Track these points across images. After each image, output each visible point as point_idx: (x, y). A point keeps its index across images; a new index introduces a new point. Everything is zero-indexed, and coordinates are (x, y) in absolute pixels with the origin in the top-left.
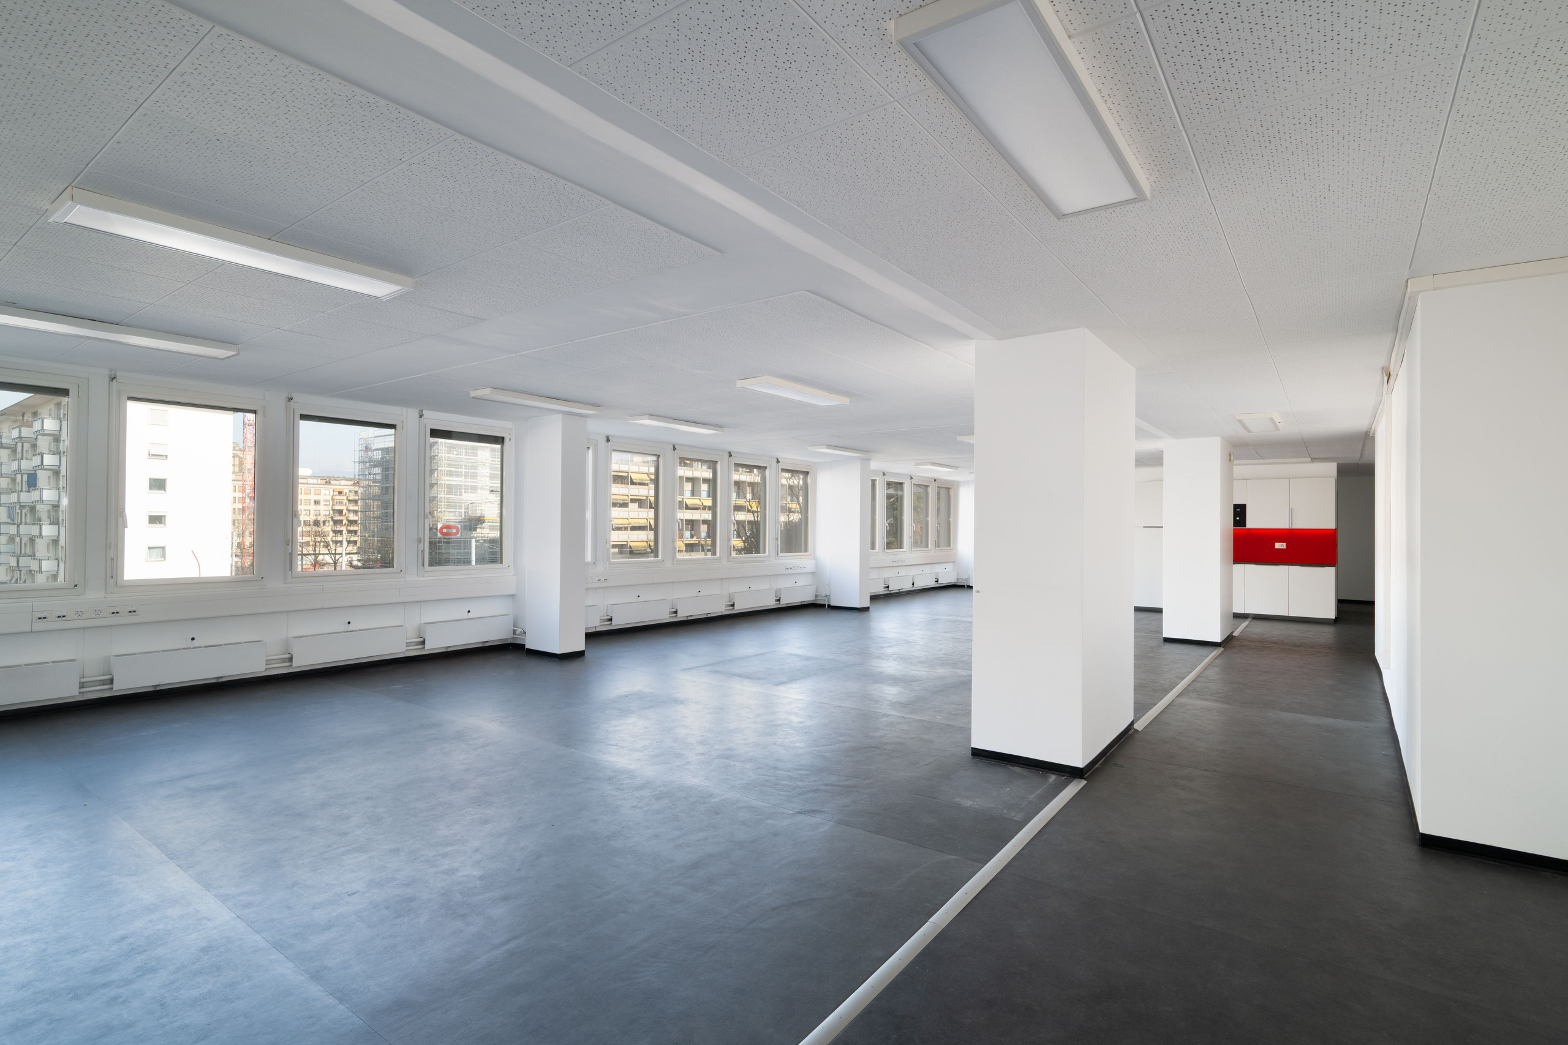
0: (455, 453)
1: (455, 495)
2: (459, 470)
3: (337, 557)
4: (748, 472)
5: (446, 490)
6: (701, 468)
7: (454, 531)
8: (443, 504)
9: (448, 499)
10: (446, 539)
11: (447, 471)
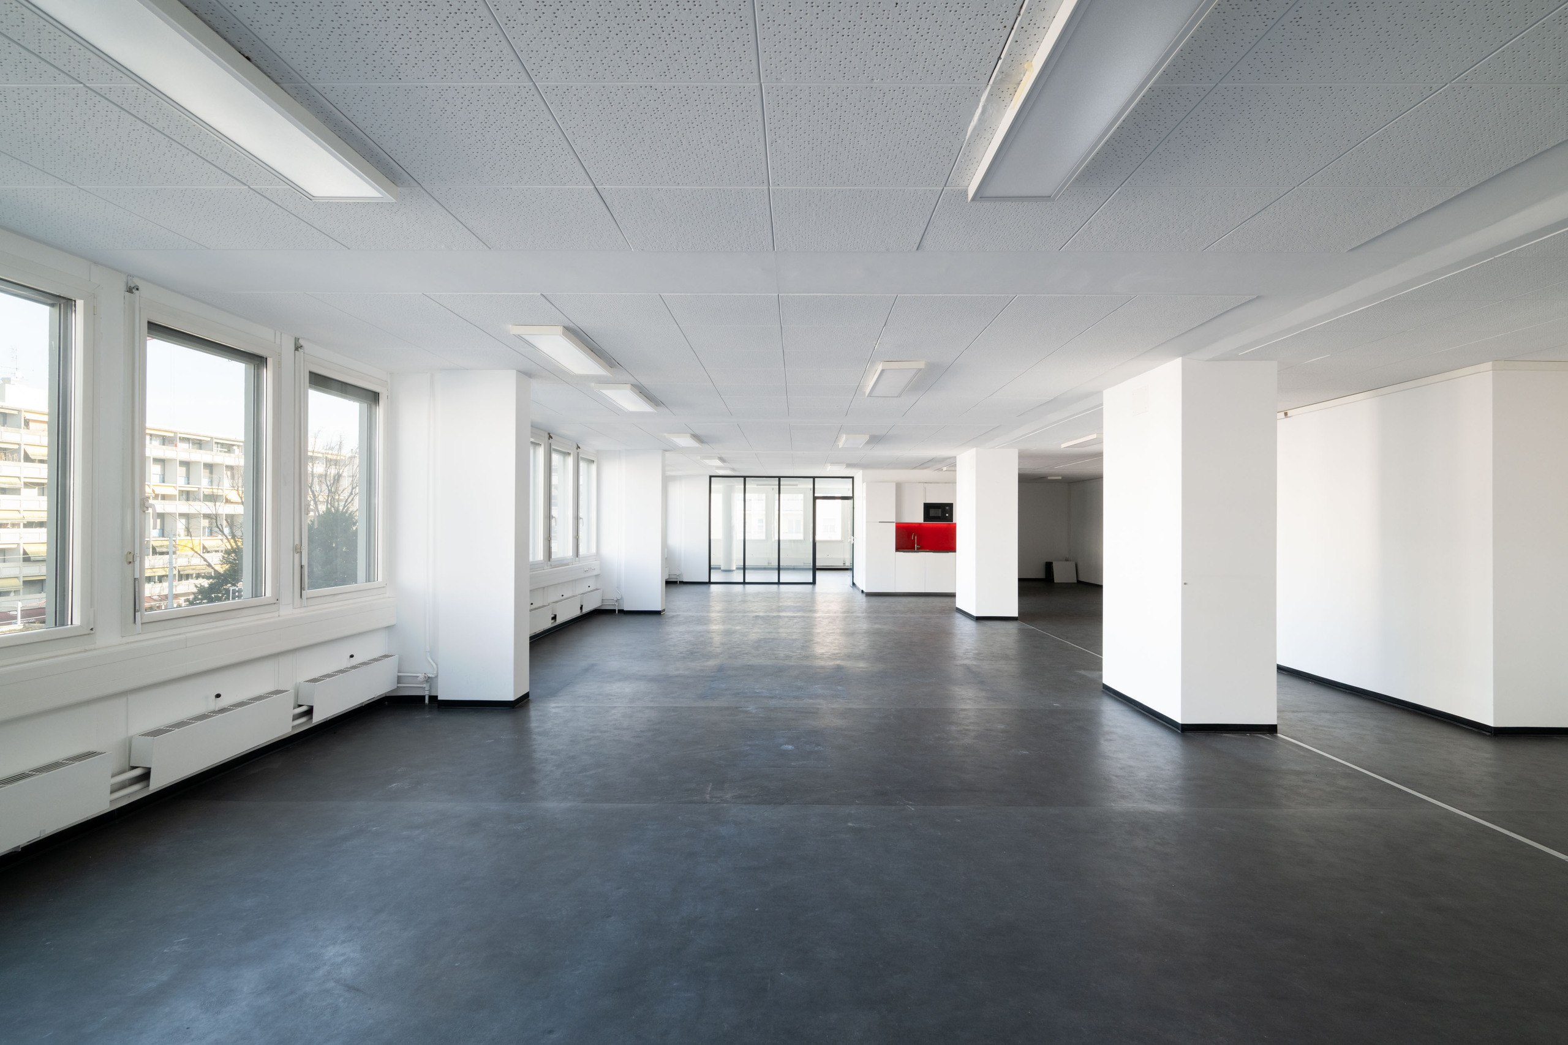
4: (225, 452)
6: (151, 443)
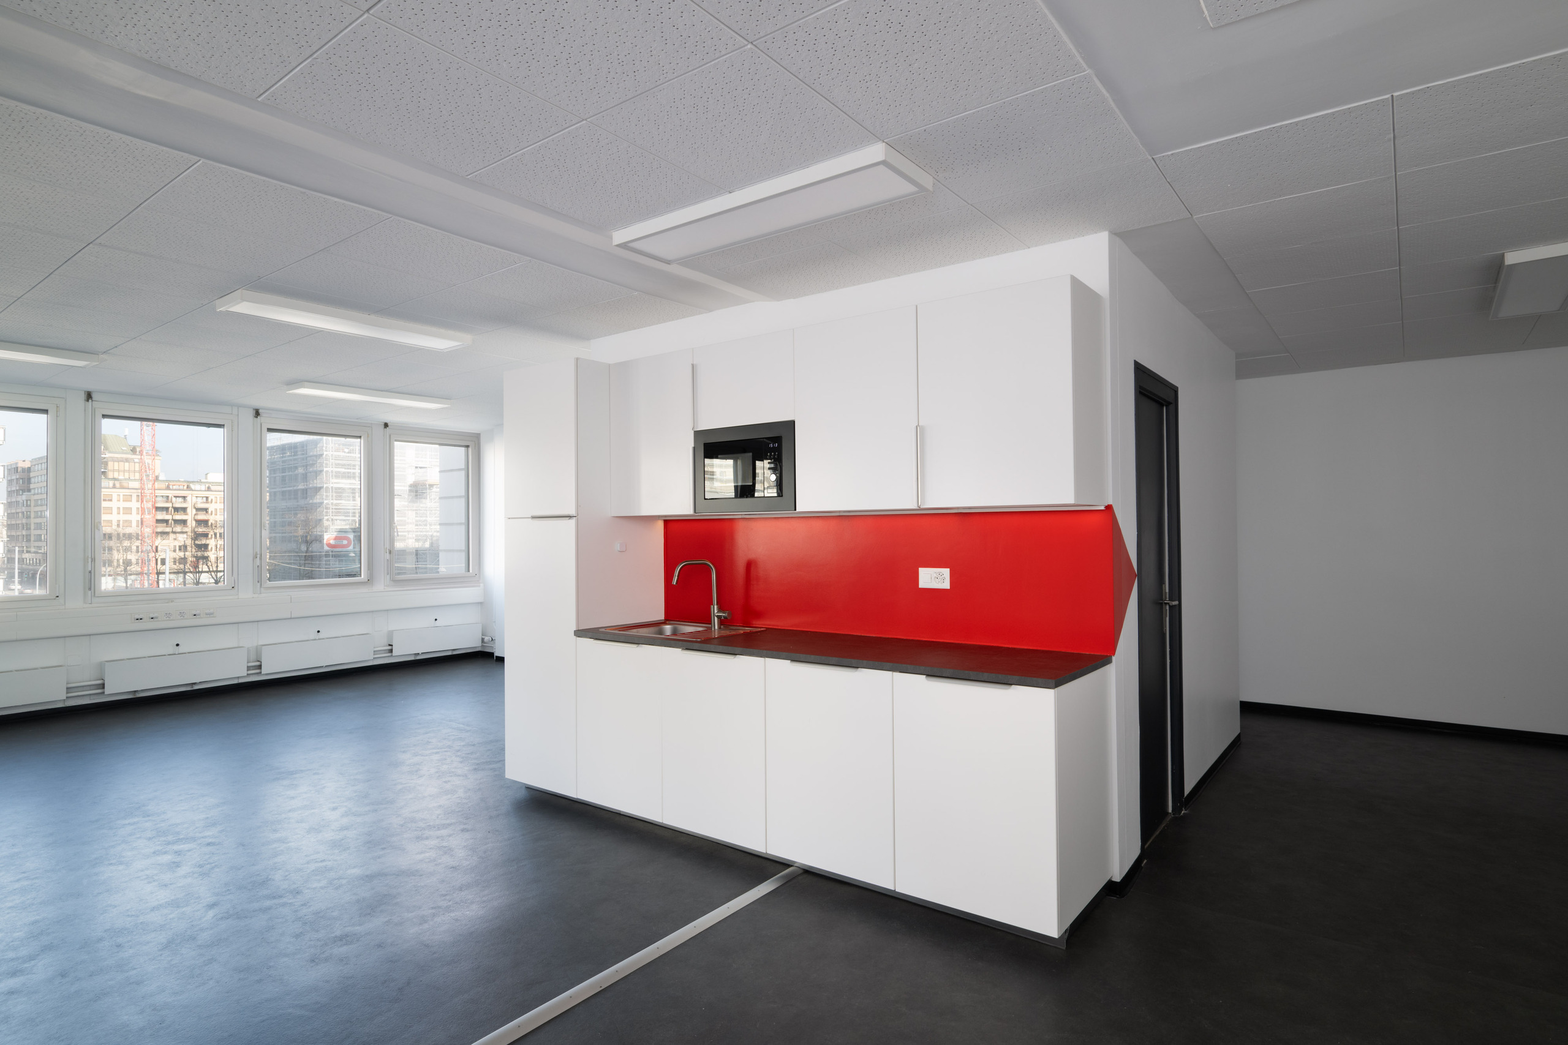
0: (346, 450)
1: (345, 500)
2: (352, 471)
3: (219, 575)
5: (334, 494)
7: (345, 542)
8: (331, 510)
9: (336, 505)
10: (335, 552)
11: (336, 472)
